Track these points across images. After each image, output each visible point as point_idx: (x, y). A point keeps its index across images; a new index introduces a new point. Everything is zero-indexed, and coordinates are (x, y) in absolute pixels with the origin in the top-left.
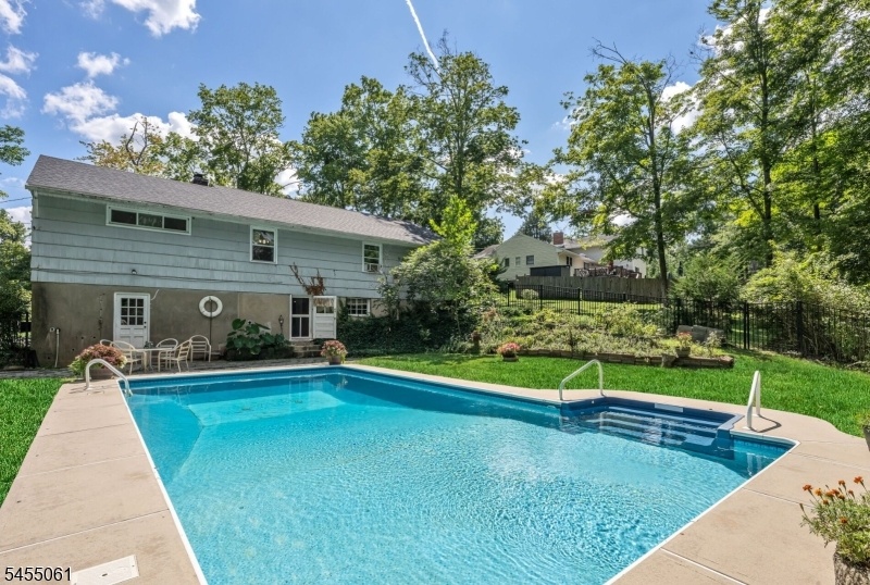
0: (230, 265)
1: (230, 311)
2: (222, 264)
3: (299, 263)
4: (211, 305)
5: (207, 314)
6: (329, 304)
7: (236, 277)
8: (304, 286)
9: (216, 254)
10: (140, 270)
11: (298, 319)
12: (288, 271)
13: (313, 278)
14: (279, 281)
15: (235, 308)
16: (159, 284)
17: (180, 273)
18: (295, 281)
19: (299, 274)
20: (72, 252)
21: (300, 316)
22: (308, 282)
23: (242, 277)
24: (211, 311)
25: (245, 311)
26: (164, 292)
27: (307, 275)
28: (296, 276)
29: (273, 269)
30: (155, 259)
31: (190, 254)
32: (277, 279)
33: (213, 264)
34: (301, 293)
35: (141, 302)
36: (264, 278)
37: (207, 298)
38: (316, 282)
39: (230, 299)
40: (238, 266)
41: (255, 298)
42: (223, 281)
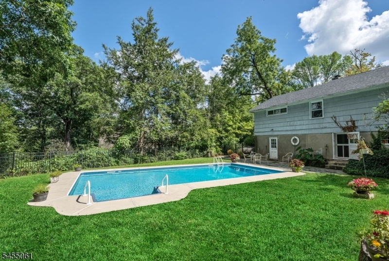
0: (302, 122)
1: (303, 143)
2: (299, 123)
3: (336, 114)
4: (295, 140)
5: (293, 144)
6: (355, 137)
7: (304, 127)
8: (341, 127)
9: (296, 119)
10: (274, 129)
11: (342, 146)
12: (330, 120)
13: (347, 122)
14: (325, 126)
15: (305, 141)
16: (279, 133)
17: (285, 128)
18: (335, 125)
19: (337, 121)
20: (261, 126)
21: (343, 145)
22: (344, 125)
23: (307, 127)
24: (295, 143)
25: (309, 143)
26: (281, 136)
27: (343, 121)
28: (336, 122)
29: (321, 121)
30: (278, 125)
31: (288, 121)
32: (324, 125)
33: (295, 123)
34: (340, 131)
35: (275, 140)
36: (317, 126)
37: (293, 138)
38: (350, 124)
39: (302, 137)
40: (305, 122)
41: (314, 136)
42: (299, 130)
